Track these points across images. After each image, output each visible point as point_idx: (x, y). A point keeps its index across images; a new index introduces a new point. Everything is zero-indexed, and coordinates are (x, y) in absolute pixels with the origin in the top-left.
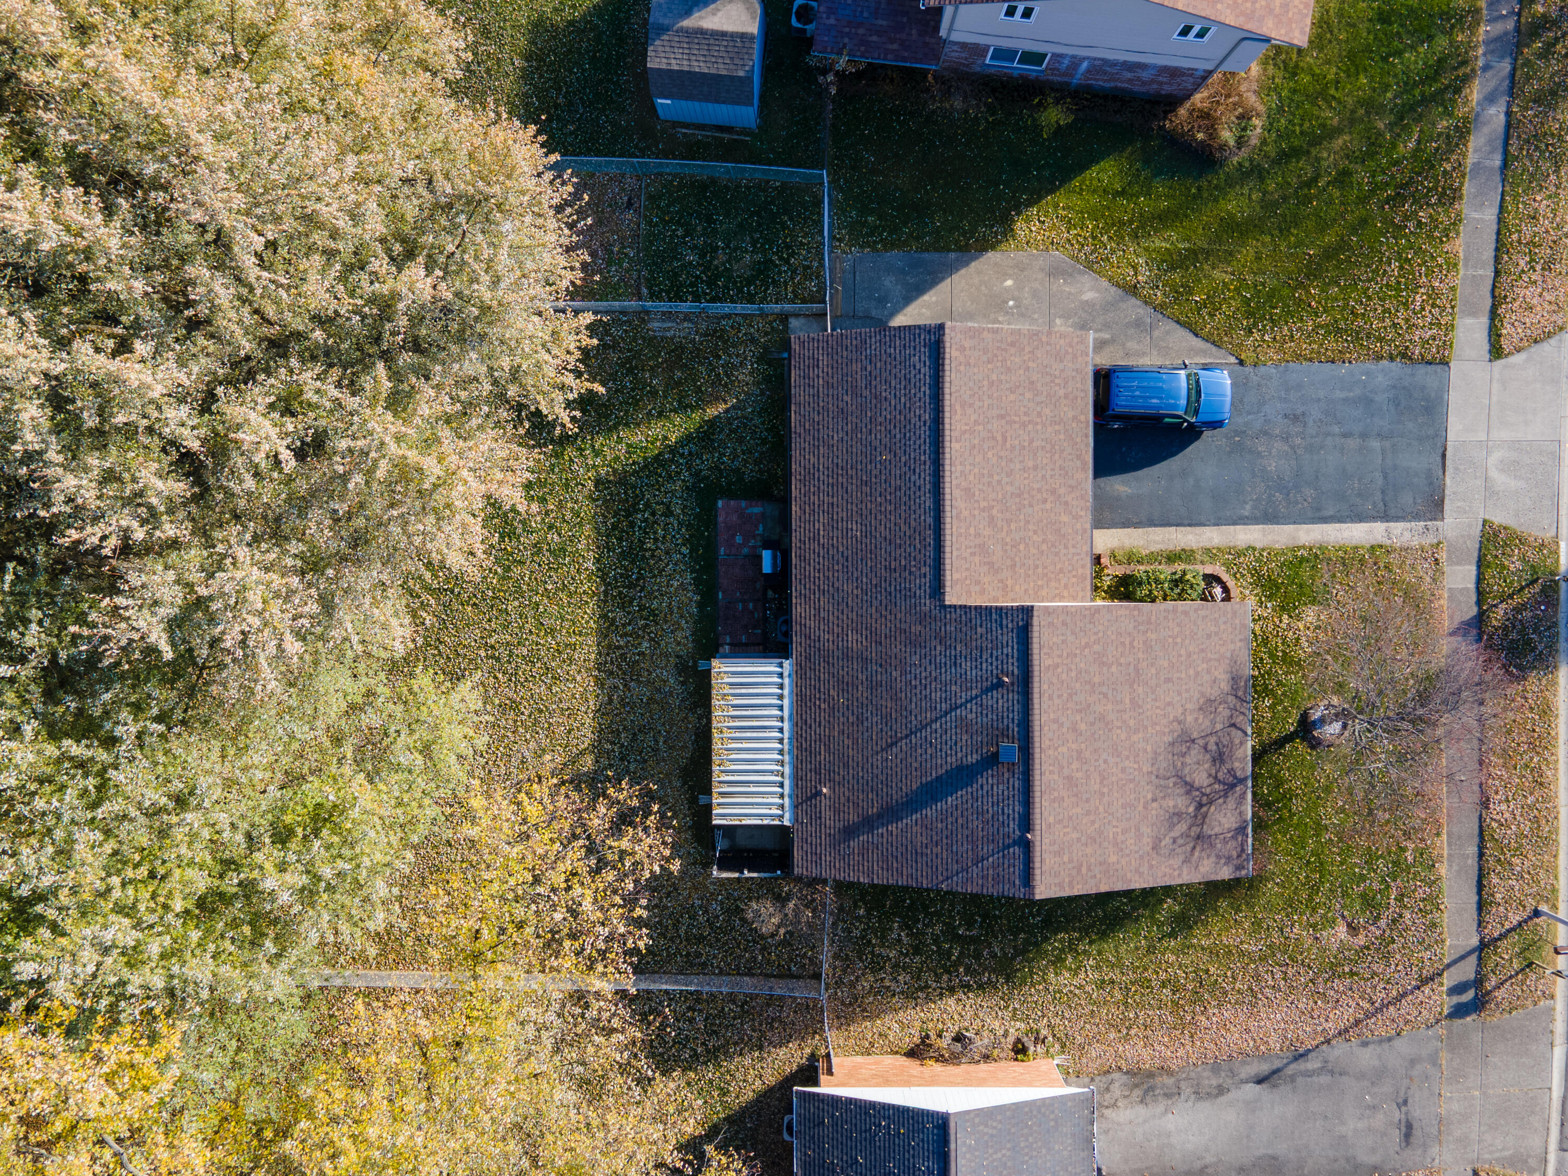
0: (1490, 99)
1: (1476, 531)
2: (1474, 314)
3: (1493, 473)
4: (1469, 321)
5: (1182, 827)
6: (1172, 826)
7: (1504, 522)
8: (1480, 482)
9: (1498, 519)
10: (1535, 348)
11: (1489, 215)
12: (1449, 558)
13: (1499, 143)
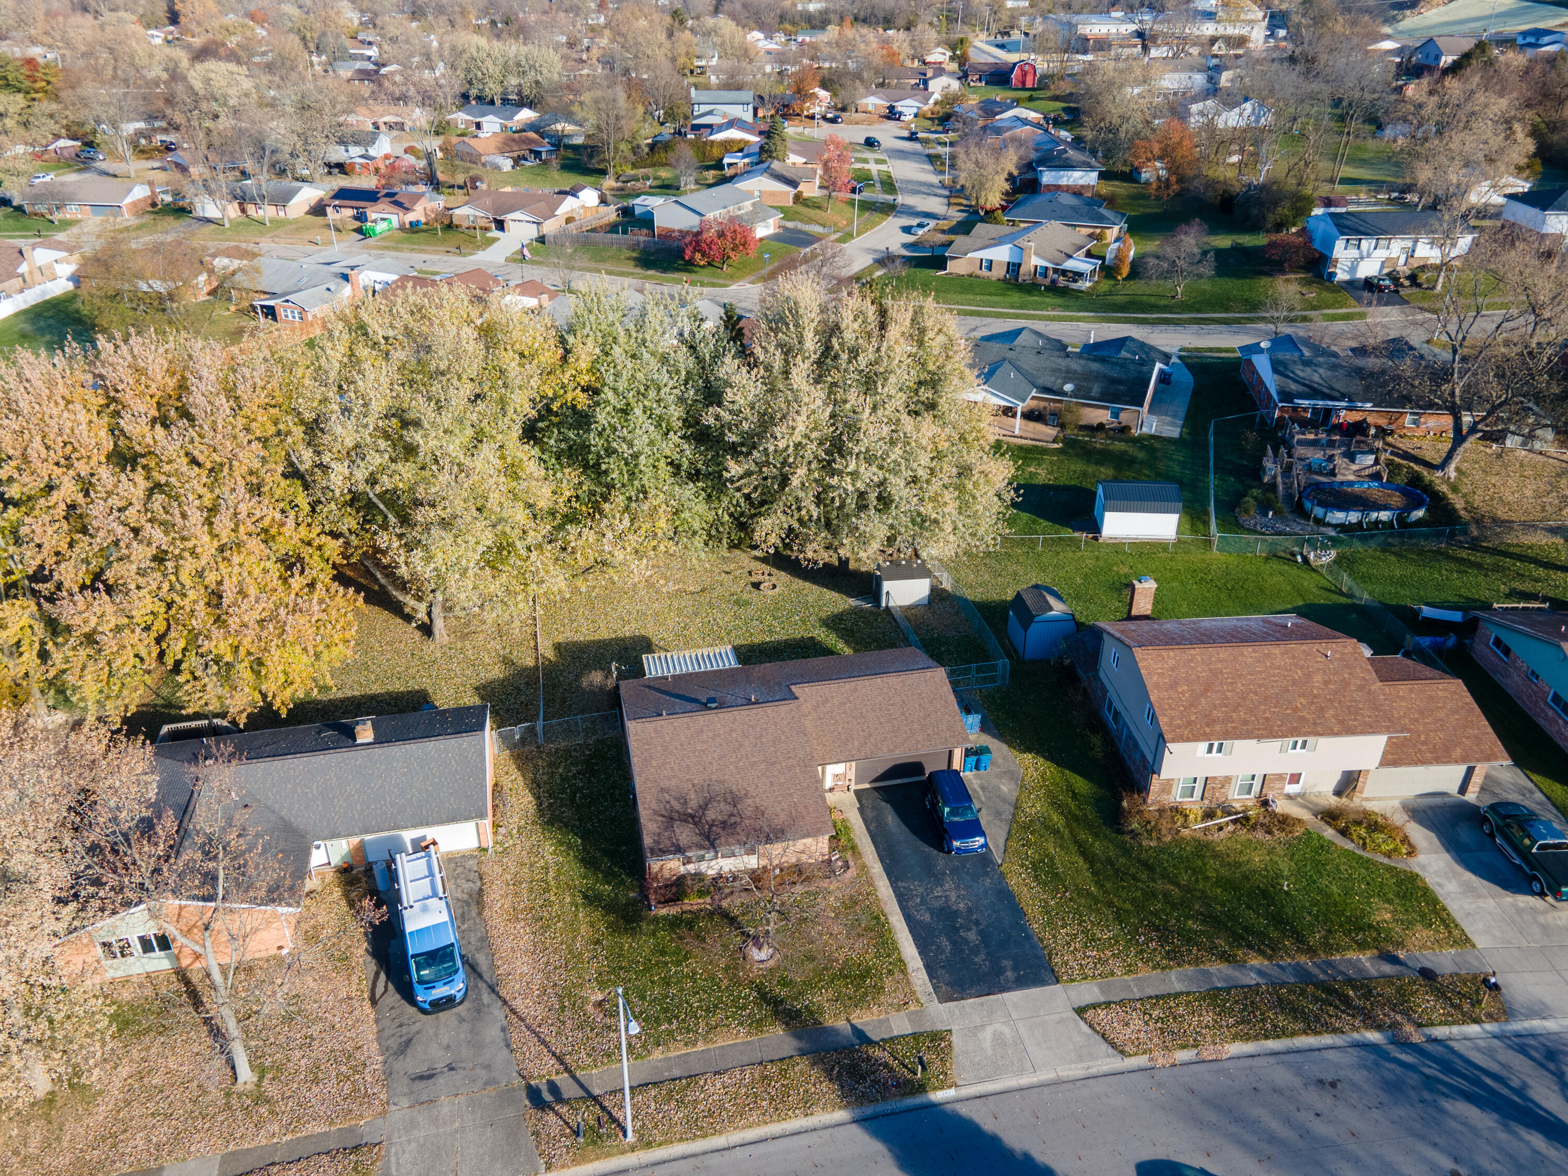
0: (1260, 973)
1: (940, 1027)
2: (1102, 991)
3: (989, 1030)
4: (1096, 990)
5: (677, 806)
6: (677, 799)
7: (954, 1044)
8: (978, 1021)
9: (955, 1039)
10: (1098, 1038)
11: (1178, 987)
12: (912, 1013)
13: (1232, 983)
